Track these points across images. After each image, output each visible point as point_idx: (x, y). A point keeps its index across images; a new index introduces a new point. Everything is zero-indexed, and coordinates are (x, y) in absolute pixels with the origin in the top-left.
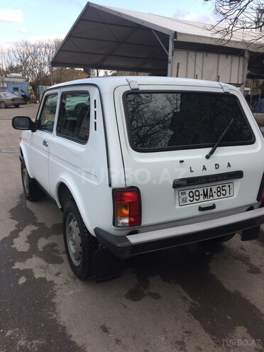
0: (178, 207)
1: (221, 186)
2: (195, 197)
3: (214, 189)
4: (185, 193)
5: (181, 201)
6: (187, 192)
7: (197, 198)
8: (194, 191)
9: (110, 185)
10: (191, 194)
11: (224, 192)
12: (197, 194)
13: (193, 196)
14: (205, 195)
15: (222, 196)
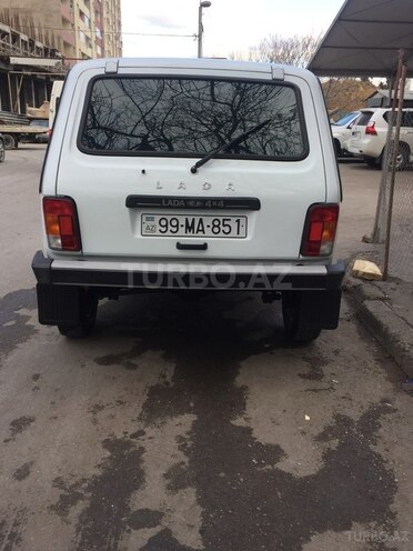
0: (138, 236)
1: (221, 219)
2: (170, 228)
3: (208, 221)
4: (153, 219)
5: (144, 229)
6: (157, 218)
7: (174, 229)
8: (169, 218)
9: (40, 191)
10: (164, 223)
11: (227, 230)
12: (174, 223)
13: (166, 226)
14: (189, 228)
15: (221, 234)
